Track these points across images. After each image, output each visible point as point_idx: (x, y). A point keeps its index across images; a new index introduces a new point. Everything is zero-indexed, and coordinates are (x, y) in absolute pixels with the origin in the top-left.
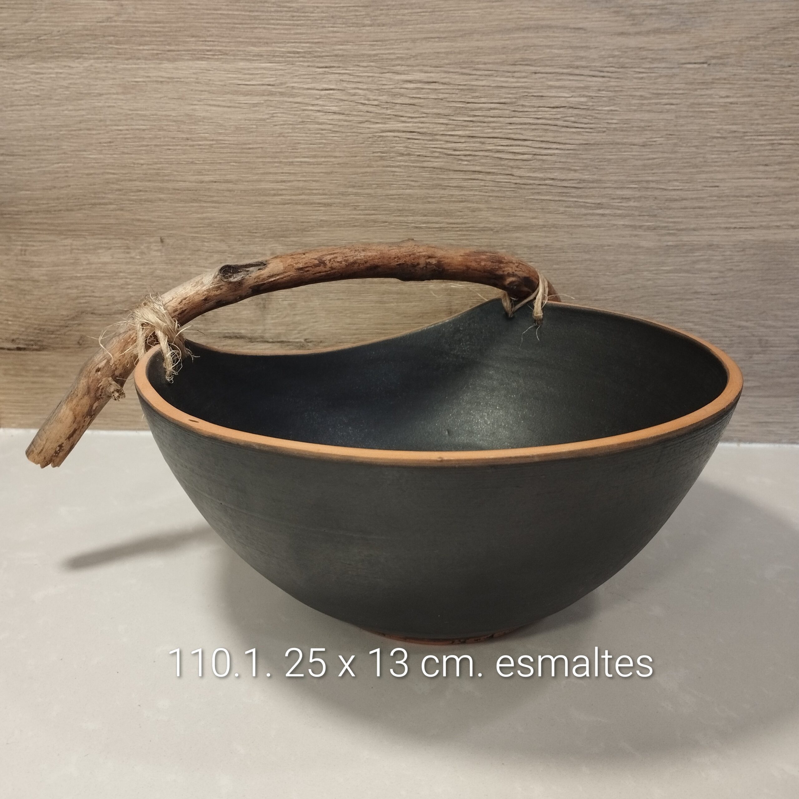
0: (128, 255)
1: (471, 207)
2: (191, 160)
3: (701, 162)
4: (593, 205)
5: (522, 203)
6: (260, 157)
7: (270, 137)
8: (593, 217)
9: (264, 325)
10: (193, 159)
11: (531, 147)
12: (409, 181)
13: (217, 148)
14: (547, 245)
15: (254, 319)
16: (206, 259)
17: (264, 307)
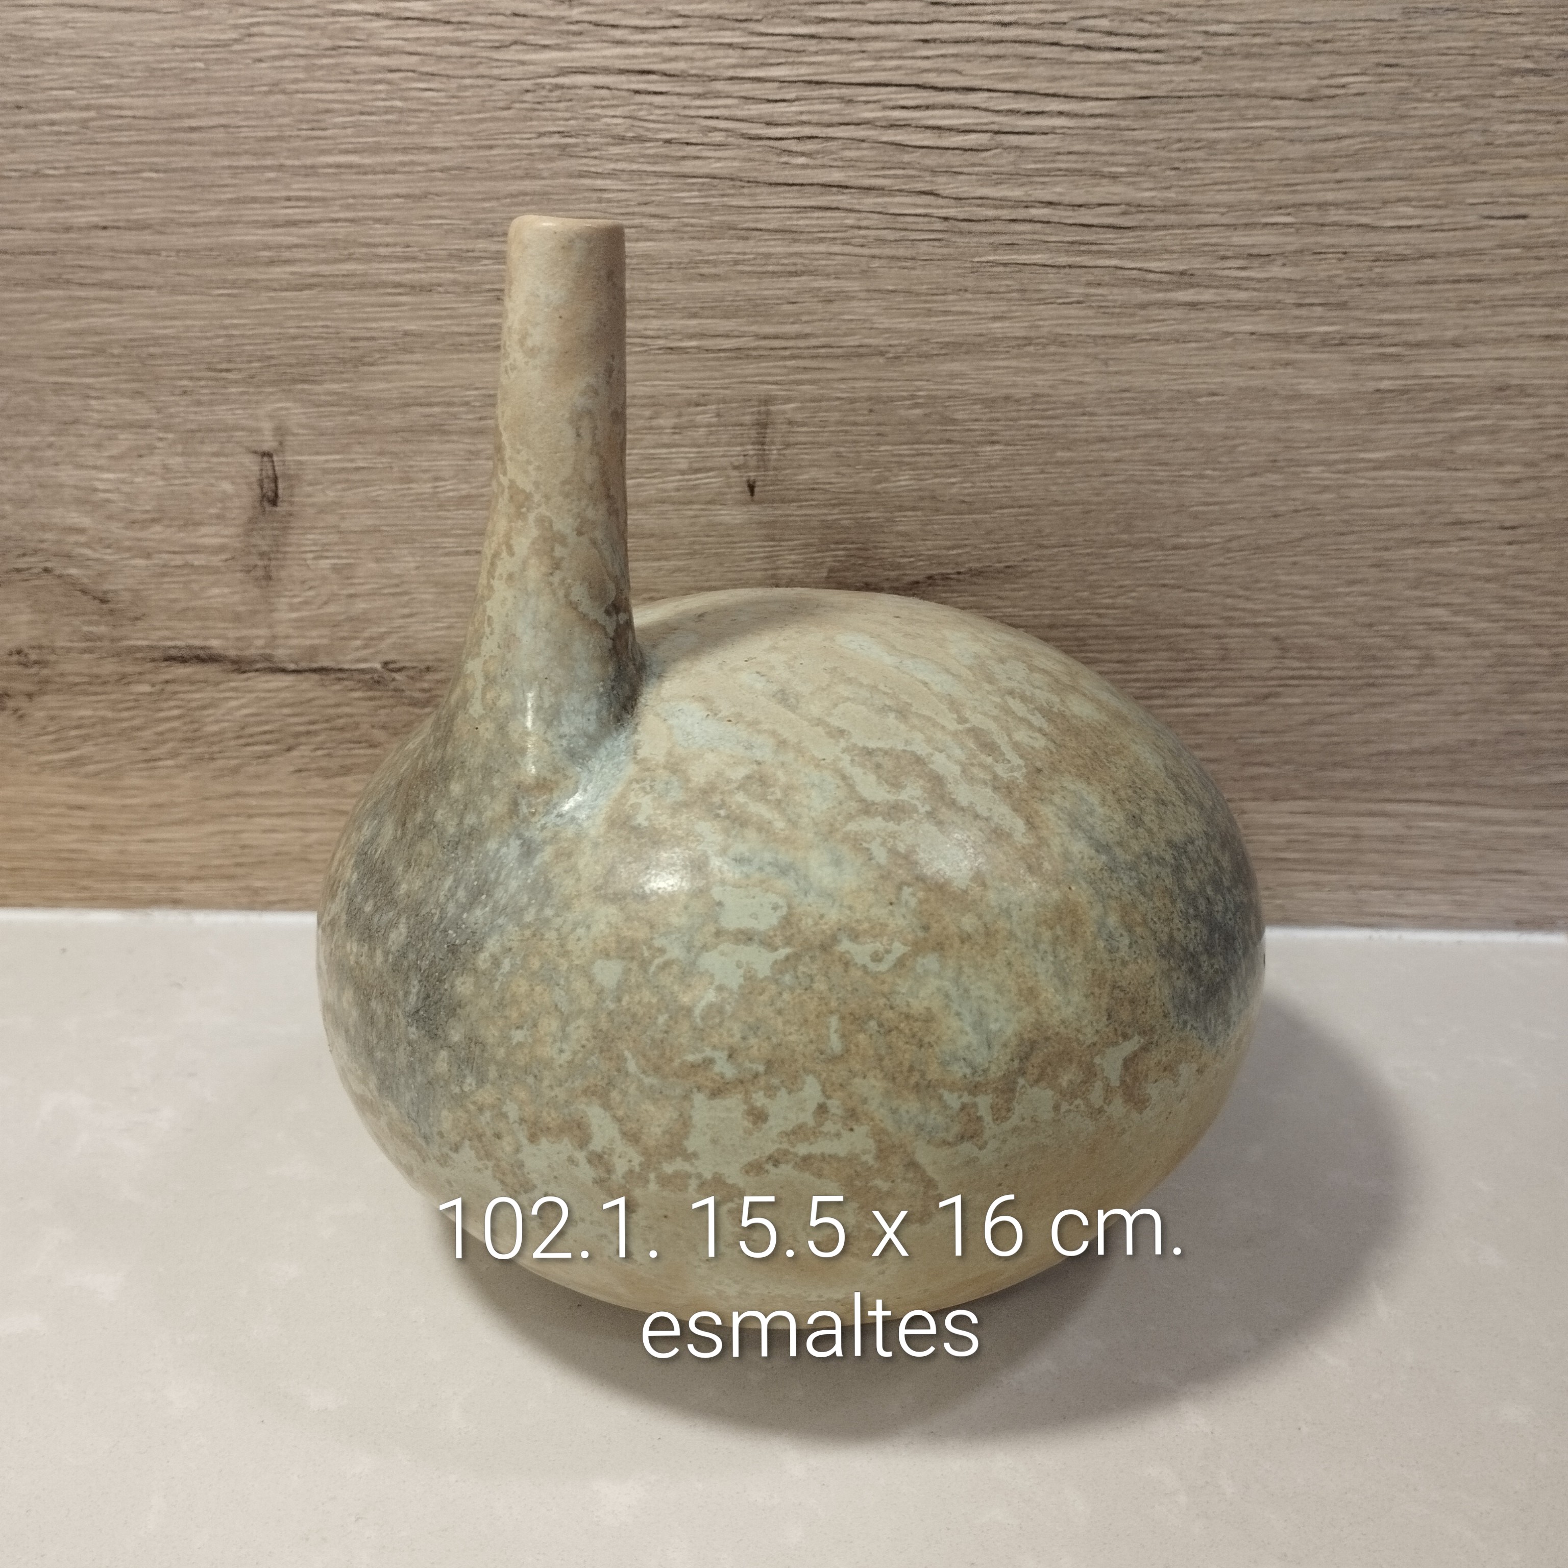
1: (820, 289)
2: (33, 167)
3: (1478, 145)
4: (1166, 278)
5: (964, 276)
6: (223, 154)
7: (247, 94)
8: (1166, 314)
9: (270, 626)
10: (36, 163)
11: (986, 110)
12: (644, 215)
13: (102, 129)
14: (1037, 395)
15: (242, 608)
16: (98, 446)
17: (269, 578)
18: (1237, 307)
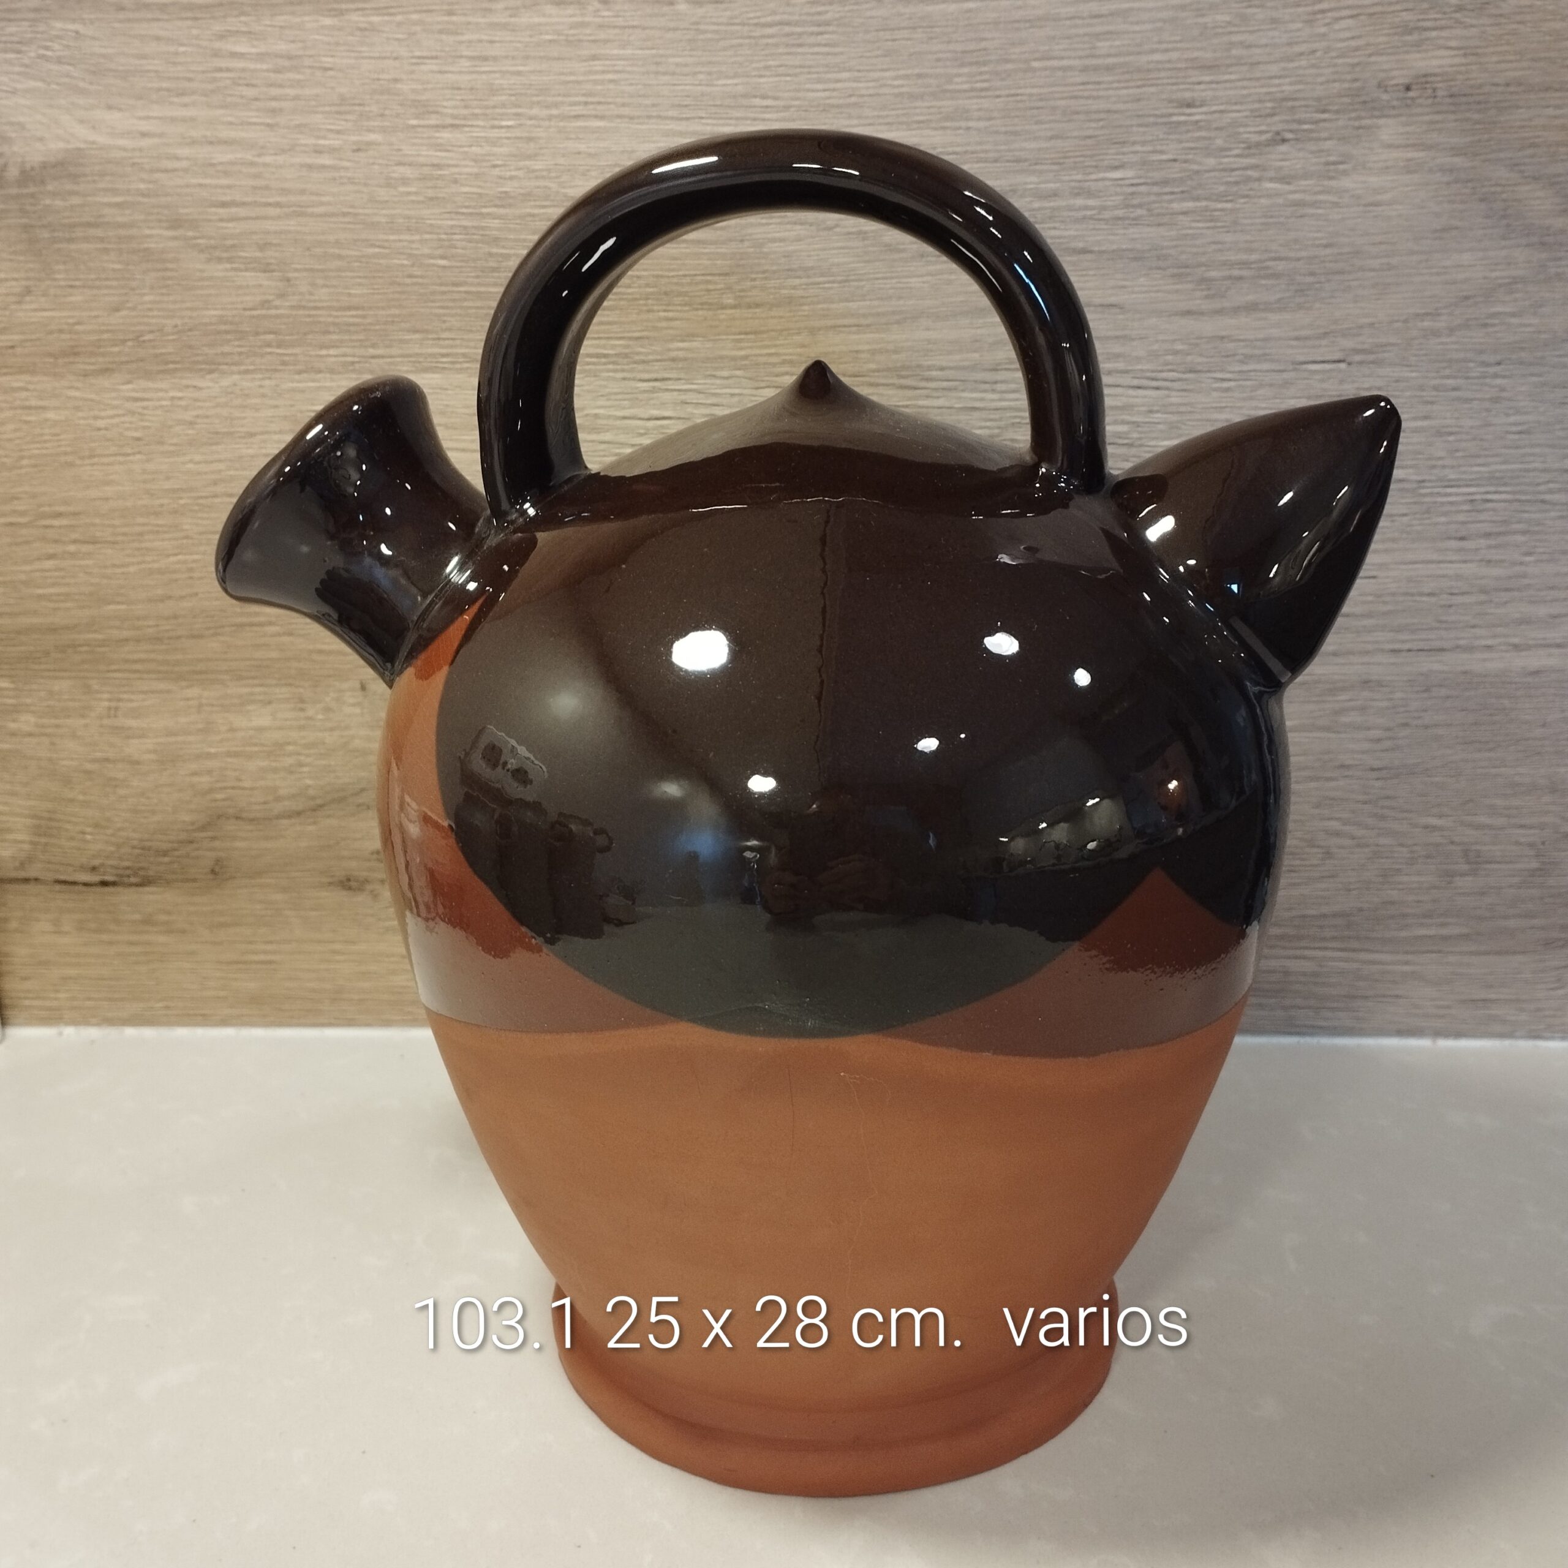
0: (302, 714)
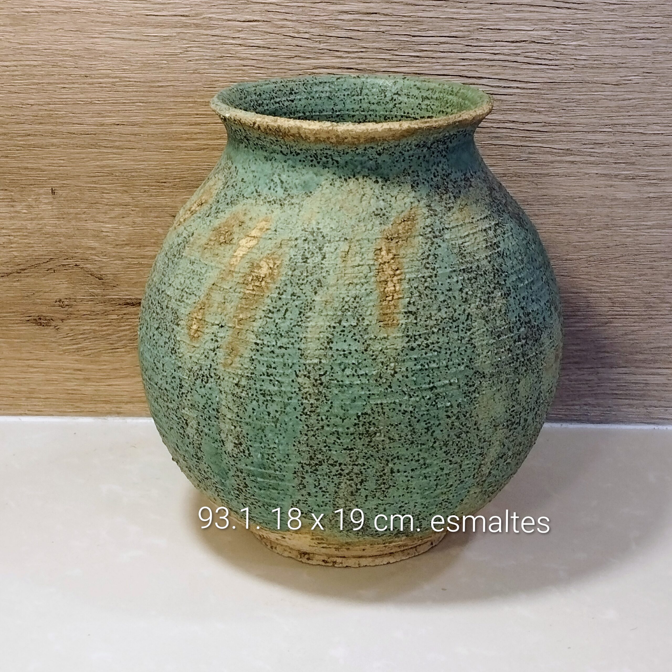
0: (12, 209)
2: (89, 100)
4: (560, 151)
6: (171, 97)
7: (183, 73)
8: (561, 165)
10: (91, 98)
13: (121, 86)
16: (106, 213)
18: (590, 163)
